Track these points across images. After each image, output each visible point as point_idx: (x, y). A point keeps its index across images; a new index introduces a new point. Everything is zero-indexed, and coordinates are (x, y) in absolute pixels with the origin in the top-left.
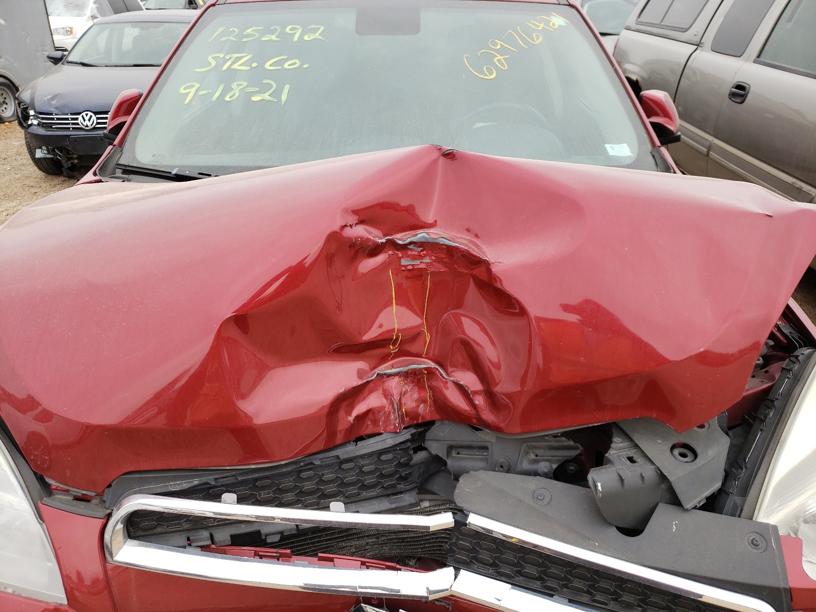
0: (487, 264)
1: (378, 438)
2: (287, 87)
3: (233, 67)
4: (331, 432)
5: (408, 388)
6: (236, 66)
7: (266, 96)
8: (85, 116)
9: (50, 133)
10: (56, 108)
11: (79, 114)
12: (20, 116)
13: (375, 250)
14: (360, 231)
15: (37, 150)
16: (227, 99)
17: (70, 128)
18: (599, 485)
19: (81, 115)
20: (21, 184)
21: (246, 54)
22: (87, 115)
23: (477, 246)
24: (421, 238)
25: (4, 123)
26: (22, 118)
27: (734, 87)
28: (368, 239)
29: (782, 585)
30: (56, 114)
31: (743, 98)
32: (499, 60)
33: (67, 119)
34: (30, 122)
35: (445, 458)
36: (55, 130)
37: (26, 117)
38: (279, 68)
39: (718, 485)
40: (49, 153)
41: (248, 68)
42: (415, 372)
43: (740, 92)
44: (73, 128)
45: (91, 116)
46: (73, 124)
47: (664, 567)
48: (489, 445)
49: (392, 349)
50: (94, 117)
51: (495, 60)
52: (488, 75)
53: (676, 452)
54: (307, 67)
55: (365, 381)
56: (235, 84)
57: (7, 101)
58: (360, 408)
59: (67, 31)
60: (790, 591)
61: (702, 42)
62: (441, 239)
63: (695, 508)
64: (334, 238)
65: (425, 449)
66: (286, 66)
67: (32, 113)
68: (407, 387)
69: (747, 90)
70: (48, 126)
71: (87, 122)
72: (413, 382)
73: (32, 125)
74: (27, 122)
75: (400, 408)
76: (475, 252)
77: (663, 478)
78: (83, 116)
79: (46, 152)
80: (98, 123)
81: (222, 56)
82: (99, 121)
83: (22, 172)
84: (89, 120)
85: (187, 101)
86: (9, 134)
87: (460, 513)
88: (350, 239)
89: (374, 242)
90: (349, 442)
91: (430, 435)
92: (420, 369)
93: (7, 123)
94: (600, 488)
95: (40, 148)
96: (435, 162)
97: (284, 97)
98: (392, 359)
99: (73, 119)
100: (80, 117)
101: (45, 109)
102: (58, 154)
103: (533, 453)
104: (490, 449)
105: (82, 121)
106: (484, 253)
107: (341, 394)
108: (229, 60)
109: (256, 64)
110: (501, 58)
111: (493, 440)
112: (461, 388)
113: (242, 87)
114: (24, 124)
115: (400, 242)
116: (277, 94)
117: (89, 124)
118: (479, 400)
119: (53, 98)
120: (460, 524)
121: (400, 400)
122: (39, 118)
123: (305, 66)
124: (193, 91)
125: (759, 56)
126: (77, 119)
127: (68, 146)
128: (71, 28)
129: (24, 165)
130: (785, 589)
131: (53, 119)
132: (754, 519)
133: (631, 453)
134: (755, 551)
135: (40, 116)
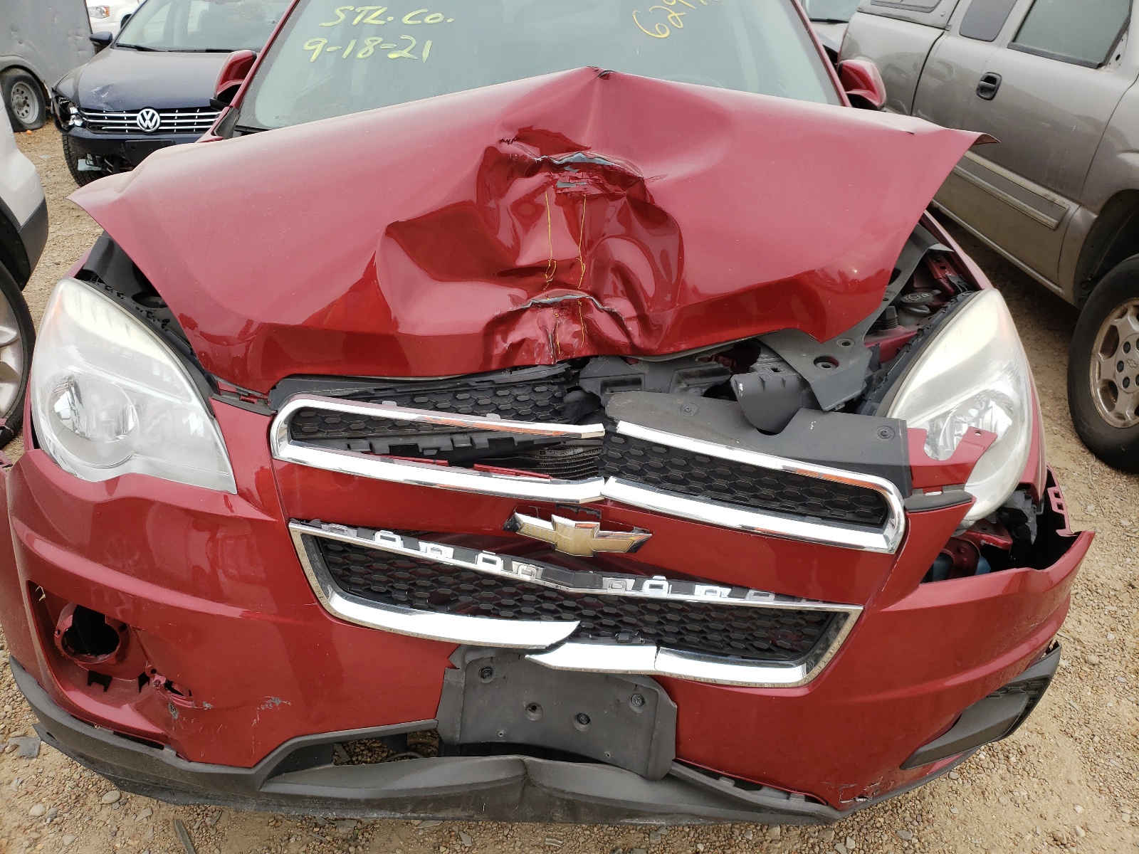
0: (640, 181)
1: (532, 370)
2: (429, 44)
3: (365, 21)
4: (487, 357)
5: (563, 321)
6: (368, 20)
7: (405, 53)
8: (145, 114)
9: (99, 136)
10: (107, 103)
11: (137, 111)
12: (59, 114)
13: (533, 169)
14: (515, 149)
15: (79, 161)
16: (360, 55)
17: (125, 130)
18: (741, 385)
19: (141, 113)
20: (57, 206)
21: (380, 7)
22: (148, 113)
23: (633, 166)
24: (576, 158)
25: (25, 131)
26: (61, 116)
27: (983, 79)
28: (524, 156)
29: (904, 464)
30: (107, 112)
31: (993, 93)
32: (673, 18)
33: (122, 118)
34: (71, 123)
35: (598, 394)
36: (107, 132)
37: (66, 116)
38: (420, 22)
39: (857, 392)
40: (95, 165)
41: (383, 22)
42: (570, 303)
43: (990, 85)
44: (129, 130)
45: (153, 115)
46: (129, 125)
47: (800, 456)
48: (641, 377)
49: (548, 278)
50: (157, 116)
51: (669, 17)
52: (660, 32)
53: (820, 364)
54: (452, 22)
55: (520, 307)
56: (369, 39)
57: (28, 101)
58: (514, 337)
59: (102, 12)
60: (911, 468)
61: (949, 24)
62: (597, 159)
63: (833, 410)
64: (491, 152)
65: (579, 388)
66: (427, 20)
67: (74, 110)
68: (561, 319)
69: (998, 83)
70: (97, 128)
71: (148, 122)
72: (568, 315)
73: (74, 126)
74: (68, 123)
75: (554, 341)
76: (630, 170)
77: (804, 383)
78: (142, 115)
79: (91, 163)
80: (162, 124)
81: (352, 8)
82: (163, 121)
83: (58, 192)
84: (151, 120)
85: (314, 57)
86: (33, 145)
87: (610, 422)
88: (507, 155)
89: (531, 161)
90: (504, 370)
91: (584, 373)
92: (576, 300)
93: (29, 131)
94: (741, 388)
95: (84, 157)
96: (592, 84)
97: (425, 54)
98: (547, 290)
99: (129, 118)
100: (139, 116)
101: (92, 104)
102: (108, 165)
103: (685, 383)
104: (643, 383)
105: (142, 121)
106: (640, 172)
107: (496, 317)
108: (360, 13)
109: (392, 18)
110: (676, 15)
111: (646, 371)
112: (615, 317)
113: (378, 42)
114: (62, 126)
115: (556, 162)
116: (417, 50)
117: (151, 125)
118: (633, 327)
119: (103, 90)
120: (611, 433)
121: (554, 332)
122: (85, 116)
123: (450, 20)
124: (320, 47)
125: (1014, 40)
126: (135, 118)
127: (123, 154)
128: (107, 8)
129: (58, 183)
130: (905, 467)
131: (103, 118)
132: (888, 416)
133: (776, 365)
134: (884, 440)
135: (86, 114)
